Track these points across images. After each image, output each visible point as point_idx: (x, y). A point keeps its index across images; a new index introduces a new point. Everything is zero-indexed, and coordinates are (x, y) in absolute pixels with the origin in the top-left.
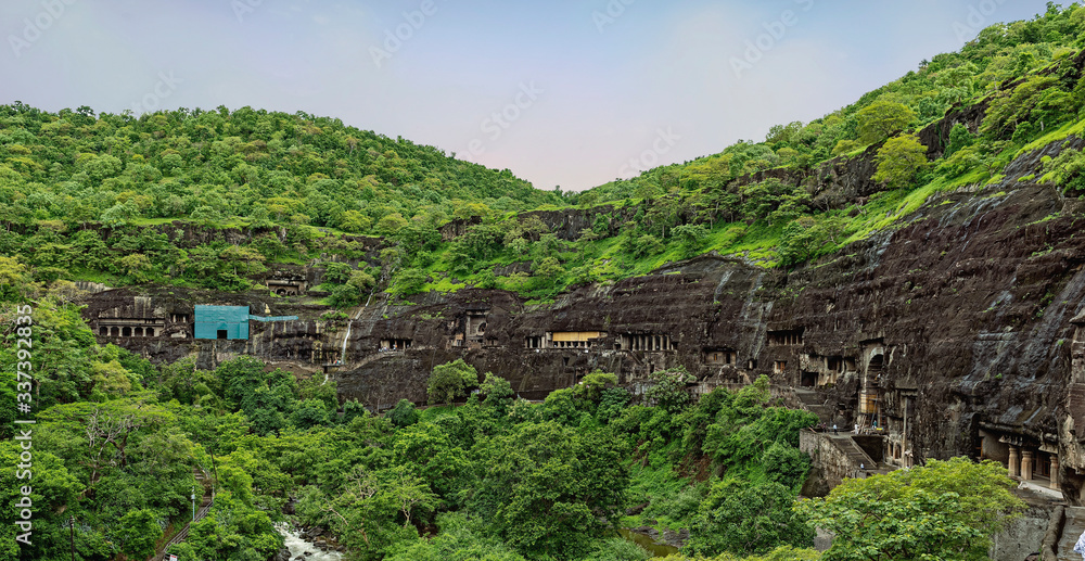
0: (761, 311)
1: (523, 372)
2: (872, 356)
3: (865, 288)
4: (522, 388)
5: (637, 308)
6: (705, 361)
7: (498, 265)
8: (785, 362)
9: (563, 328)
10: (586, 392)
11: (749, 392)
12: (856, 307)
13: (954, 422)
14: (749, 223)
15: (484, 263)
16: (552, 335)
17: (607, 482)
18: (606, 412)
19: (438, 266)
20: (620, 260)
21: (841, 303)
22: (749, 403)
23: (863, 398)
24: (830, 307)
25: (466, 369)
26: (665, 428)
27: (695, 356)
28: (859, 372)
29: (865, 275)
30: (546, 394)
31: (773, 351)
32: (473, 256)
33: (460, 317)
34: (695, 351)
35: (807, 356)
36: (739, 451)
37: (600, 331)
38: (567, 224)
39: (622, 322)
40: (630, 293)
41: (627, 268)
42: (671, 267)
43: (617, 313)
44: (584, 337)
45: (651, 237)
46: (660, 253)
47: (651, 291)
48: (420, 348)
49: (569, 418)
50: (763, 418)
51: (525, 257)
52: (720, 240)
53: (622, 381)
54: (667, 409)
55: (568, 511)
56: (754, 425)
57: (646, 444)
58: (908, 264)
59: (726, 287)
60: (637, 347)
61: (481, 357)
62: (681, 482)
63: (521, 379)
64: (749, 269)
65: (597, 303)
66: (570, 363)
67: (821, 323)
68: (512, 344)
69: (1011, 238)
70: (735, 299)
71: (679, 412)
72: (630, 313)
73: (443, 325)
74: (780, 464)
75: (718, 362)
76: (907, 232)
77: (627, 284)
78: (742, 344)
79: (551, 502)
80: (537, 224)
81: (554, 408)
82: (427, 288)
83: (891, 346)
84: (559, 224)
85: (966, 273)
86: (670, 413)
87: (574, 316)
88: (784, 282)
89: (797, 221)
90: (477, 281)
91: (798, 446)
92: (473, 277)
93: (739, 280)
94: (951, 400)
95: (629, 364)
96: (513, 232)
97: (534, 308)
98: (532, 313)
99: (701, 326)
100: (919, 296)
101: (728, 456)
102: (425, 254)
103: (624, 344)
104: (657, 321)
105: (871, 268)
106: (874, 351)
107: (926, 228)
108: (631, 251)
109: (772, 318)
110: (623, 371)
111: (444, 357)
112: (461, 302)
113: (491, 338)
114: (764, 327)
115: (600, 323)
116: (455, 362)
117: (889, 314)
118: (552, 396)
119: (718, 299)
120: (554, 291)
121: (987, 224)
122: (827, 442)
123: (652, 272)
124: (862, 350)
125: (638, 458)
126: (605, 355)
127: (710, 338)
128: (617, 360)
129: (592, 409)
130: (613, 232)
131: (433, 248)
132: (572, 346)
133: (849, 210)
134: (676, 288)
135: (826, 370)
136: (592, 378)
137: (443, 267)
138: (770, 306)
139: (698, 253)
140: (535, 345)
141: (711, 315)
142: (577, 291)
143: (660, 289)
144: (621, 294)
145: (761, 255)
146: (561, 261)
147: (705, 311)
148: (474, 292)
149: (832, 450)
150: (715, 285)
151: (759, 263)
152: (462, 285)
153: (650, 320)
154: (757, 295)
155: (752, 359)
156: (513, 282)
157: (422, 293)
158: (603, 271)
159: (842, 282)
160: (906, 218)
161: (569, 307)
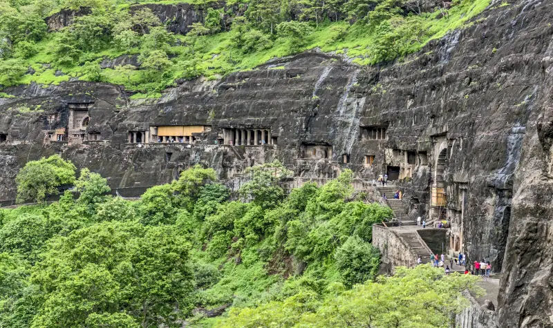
0: (355, 106)
1: (125, 168)
2: (441, 149)
3: (436, 84)
4: (122, 185)
5: (239, 102)
6: (303, 156)
7: (106, 58)
8: (374, 157)
9: (166, 122)
10: (183, 188)
11: (332, 188)
12: (429, 102)
13: (490, 216)
14: (352, 23)
15: (91, 55)
16: (157, 129)
17: (163, 287)
18: (203, 208)
19: (42, 57)
20: (228, 54)
21: (418, 99)
22: (333, 198)
23: (434, 191)
24: (410, 103)
25: (62, 165)
26: (258, 225)
27: (294, 151)
28: (430, 166)
29: (436, 71)
30: (143, 190)
31: (363, 146)
32: (79, 47)
33: (62, 111)
34: (293, 145)
35: (391, 151)
36: (316, 247)
37: (205, 126)
38: (179, 18)
39: (225, 117)
40: (234, 87)
41: (235, 63)
42: (276, 62)
43: (221, 107)
44: (189, 131)
45: (258, 33)
46: (267, 49)
47: (254, 85)
48: (16, 143)
49: (166, 215)
50: (343, 212)
51: (135, 50)
52: (322, 38)
53: (223, 176)
54: (261, 205)
55: (104, 322)
56: (334, 220)
57: (239, 241)
58: (468, 61)
59: (325, 83)
60: (240, 142)
61: (82, 152)
62: (270, 280)
63: (122, 175)
64: (346, 65)
65: (203, 98)
66: (172, 159)
67: (403, 118)
68: (115, 138)
69: (544, 35)
70: (332, 95)
71: (272, 207)
72: (232, 107)
73: (42, 120)
74: (351, 260)
75: (316, 157)
76: (471, 30)
77: (233, 78)
78: (337, 139)
79: (85, 313)
80: (148, 16)
81: (151, 205)
82: (27, 80)
83: (452, 140)
84: (172, 18)
85: (509, 68)
86: (264, 209)
87: (179, 110)
88: (376, 78)
89: (389, 21)
90: (81, 73)
91: (371, 241)
92: (78, 69)
93: (337, 76)
94: (488, 195)
95: (230, 159)
96: (121, 24)
97: (140, 102)
98: (137, 107)
99: (299, 120)
100: (474, 91)
101: (308, 253)
102: (27, 44)
103: (227, 139)
104: (258, 115)
105: (441, 65)
106: (442, 145)
107: (485, 27)
108: (240, 46)
109: (364, 113)
110: (224, 166)
111: (39, 152)
112: (63, 94)
113: (94, 133)
114: (358, 121)
115: (205, 117)
116: (51, 158)
117: (452, 109)
118: (149, 193)
119: (317, 94)
120: (161, 85)
121: (528, 22)
122: (394, 237)
123: (258, 66)
124: (433, 144)
125: (232, 255)
126: (207, 150)
127: (308, 133)
128: (219, 155)
129: (190, 205)
130: (225, 27)
131: (38, 38)
132: (177, 141)
133: (437, 13)
134: (278, 83)
135: (406, 164)
136: (191, 174)
137: (47, 59)
138: (362, 101)
139: (302, 49)
140: (139, 140)
141: (310, 109)
142: (184, 85)
143: (263, 84)
144: (227, 88)
145: (358, 53)
146: (170, 55)
147: (303, 106)
148: (78, 85)
149: (398, 244)
150: (314, 81)
151: (356, 60)
152: (66, 78)
153: (252, 114)
154: (352, 91)
155: (345, 154)
156: (118, 75)
157: (22, 85)
158: (211, 65)
159: (420, 79)
160: (473, 19)
161: (174, 101)
